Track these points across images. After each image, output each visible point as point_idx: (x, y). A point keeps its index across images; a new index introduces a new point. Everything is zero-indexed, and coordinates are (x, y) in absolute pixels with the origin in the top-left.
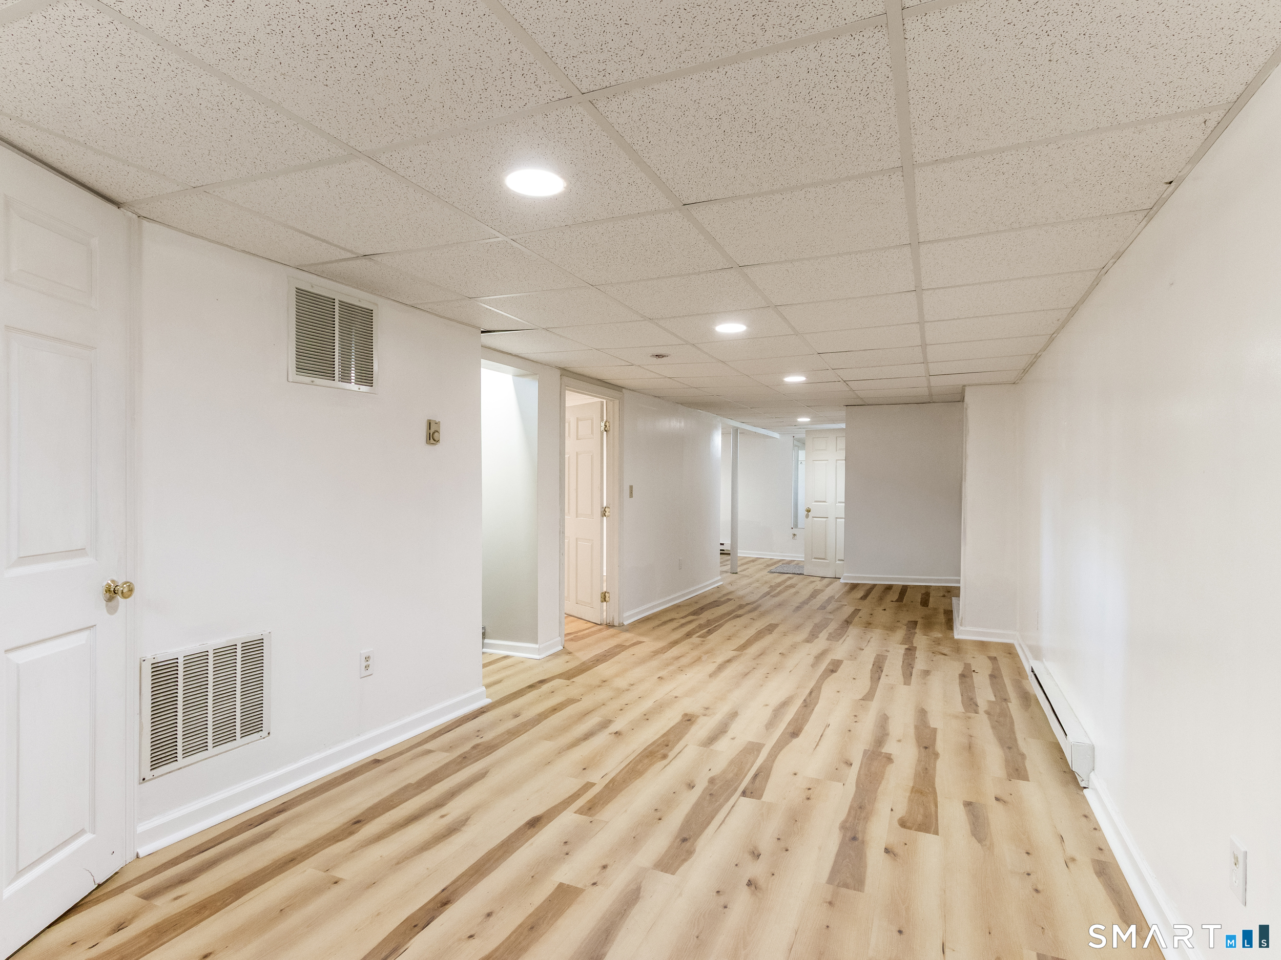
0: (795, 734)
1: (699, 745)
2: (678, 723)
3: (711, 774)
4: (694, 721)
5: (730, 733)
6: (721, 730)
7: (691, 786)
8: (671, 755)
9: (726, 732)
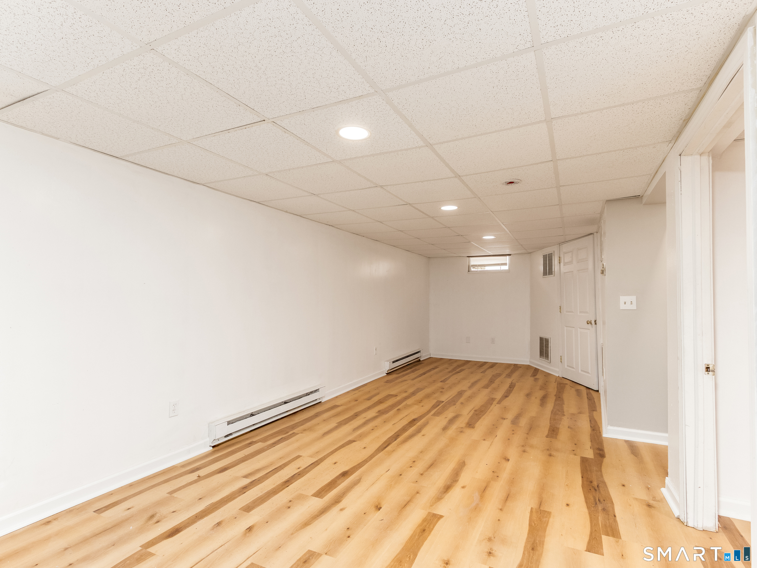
0: (414, 420)
1: (462, 415)
2: (476, 423)
3: (454, 406)
4: (467, 424)
5: (447, 420)
6: (452, 421)
7: (462, 403)
8: (473, 411)
9: (449, 420)
